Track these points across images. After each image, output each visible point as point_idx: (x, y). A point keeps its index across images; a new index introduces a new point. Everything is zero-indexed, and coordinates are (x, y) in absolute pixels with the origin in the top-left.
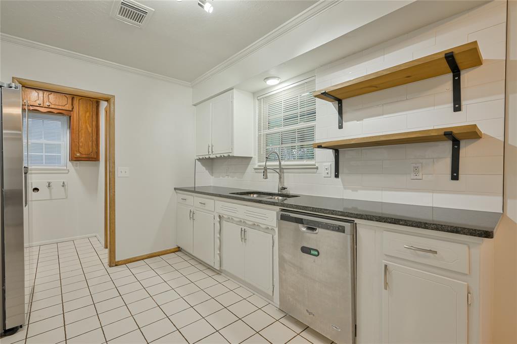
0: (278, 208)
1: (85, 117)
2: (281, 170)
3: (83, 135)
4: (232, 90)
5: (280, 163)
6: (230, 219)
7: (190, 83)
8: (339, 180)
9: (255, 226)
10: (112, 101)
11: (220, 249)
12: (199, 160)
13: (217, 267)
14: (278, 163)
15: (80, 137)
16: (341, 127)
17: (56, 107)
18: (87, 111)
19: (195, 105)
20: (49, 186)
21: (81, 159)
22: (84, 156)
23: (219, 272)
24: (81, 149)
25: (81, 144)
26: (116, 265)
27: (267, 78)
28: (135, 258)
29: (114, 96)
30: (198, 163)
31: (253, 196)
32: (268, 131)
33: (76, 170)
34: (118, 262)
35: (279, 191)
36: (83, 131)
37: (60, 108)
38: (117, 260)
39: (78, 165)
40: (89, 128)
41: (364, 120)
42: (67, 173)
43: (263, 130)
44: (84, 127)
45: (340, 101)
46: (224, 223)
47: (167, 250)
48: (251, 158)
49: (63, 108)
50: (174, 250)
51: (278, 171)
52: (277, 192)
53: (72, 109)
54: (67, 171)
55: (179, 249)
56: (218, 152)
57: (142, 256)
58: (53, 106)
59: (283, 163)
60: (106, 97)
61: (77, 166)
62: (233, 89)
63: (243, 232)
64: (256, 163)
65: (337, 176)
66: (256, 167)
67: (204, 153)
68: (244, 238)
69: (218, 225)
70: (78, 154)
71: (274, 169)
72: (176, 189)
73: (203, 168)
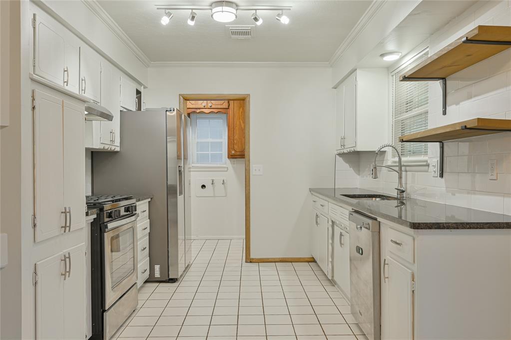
0: (351, 208)
1: (239, 113)
2: (400, 168)
3: (237, 132)
4: (355, 72)
5: (400, 159)
7: (328, 63)
8: (443, 180)
10: (247, 99)
12: (340, 155)
13: (330, 277)
14: (397, 159)
15: (235, 134)
16: (445, 113)
17: (217, 107)
18: (240, 108)
19: (335, 88)
20: (212, 184)
21: (236, 157)
22: (238, 153)
24: (236, 147)
25: (235, 141)
26: (251, 262)
27: (382, 55)
28: (268, 259)
29: (249, 95)
30: (340, 160)
31: (375, 200)
33: (233, 167)
34: (253, 259)
35: (398, 195)
36: (237, 128)
37: (219, 107)
38: (251, 257)
39: (235, 162)
40: (242, 124)
41: (461, 103)
42: (226, 171)
43: (395, 116)
44: (238, 123)
45: (445, 81)
46: (335, 227)
47: (300, 258)
49: (221, 107)
50: (308, 260)
51: (397, 169)
53: (229, 106)
54: (226, 169)
55: (313, 260)
57: (274, 259)
58: (213, 107)
59: (403, 159)
60: (241, 97)
61: (234, 164)
62: (356, 69)
63: (342, 235)
64: (390, 159)
65: (442, 176)
66: (389, 163)
69: (330, 229)
70: (233, 152)
72: (311, 190)
73: (347, 166)
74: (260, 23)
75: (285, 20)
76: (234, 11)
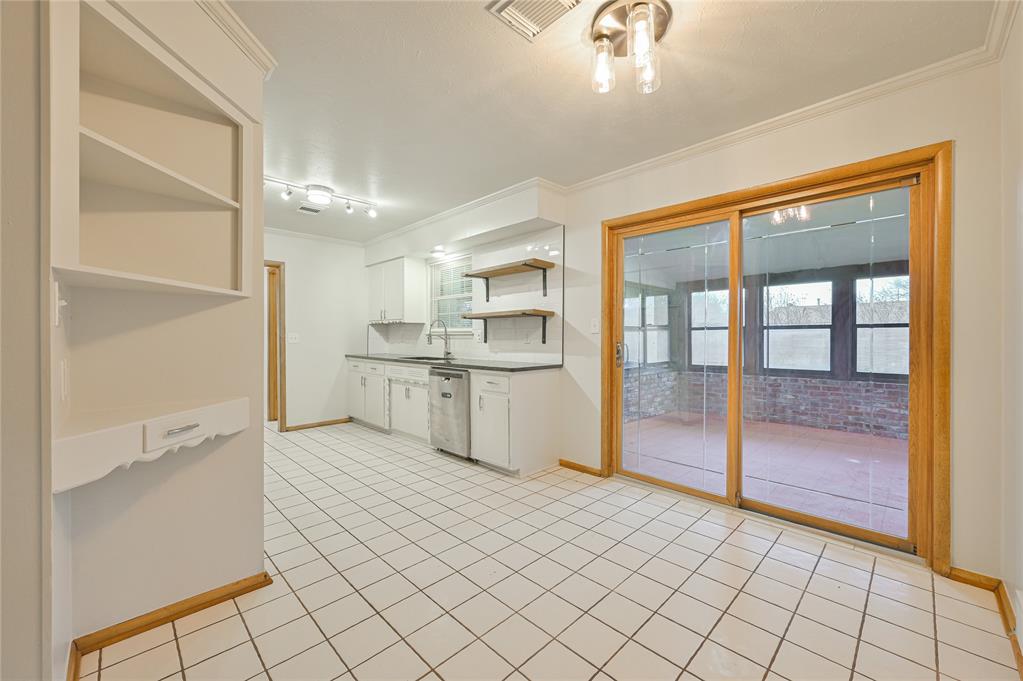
0: (429, 366)
2: (447, 337)
4: (403, 258)
5: (445, 330)
6: (398, 381)
7: (362, 245)
8: (487, 345)
9: (416, 384)
10: (282, 267)
11: (390, 411)
12: (372, 325)
13: (387, 427)
14: (443, 330)
16: (488, 301)
19: (368, 267)
23: (387, 432)
26: (287, 431)
28: (305, 425)
29: (283, 262)
30: (371, 329)
32: (440, 298)
34: (289, 428)
35: (445, 356)
38: (288, 426)
45: (487, 279)
46: (393, 385)
47: (339, 420)
48: (423, 324)
50: (346, 420)
51: (443, 337)
52: (443, 357)
55: (351, 420)
56: (390, 318)
57: (312, 424)
59: (448, 330)
63: (408, 390)
64: (427, 330)
65: (485, 341)
66: (428, 333)
67: (377, 319)
68: (408, 397)
69: (387, 387)
71: (439, 336)
72: (346, 356)
73: (377, 334)
74: (350, 211)
75: (373, 214)
76: (330, 195)
